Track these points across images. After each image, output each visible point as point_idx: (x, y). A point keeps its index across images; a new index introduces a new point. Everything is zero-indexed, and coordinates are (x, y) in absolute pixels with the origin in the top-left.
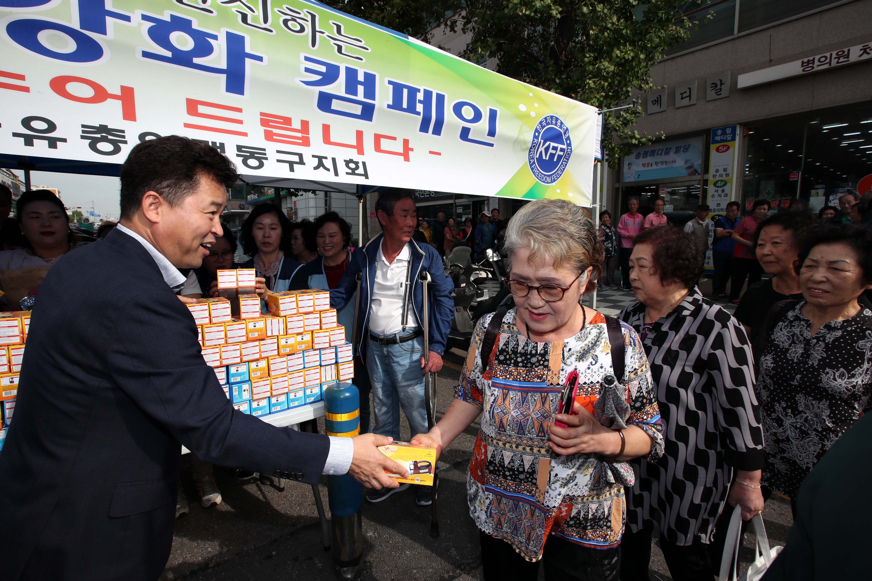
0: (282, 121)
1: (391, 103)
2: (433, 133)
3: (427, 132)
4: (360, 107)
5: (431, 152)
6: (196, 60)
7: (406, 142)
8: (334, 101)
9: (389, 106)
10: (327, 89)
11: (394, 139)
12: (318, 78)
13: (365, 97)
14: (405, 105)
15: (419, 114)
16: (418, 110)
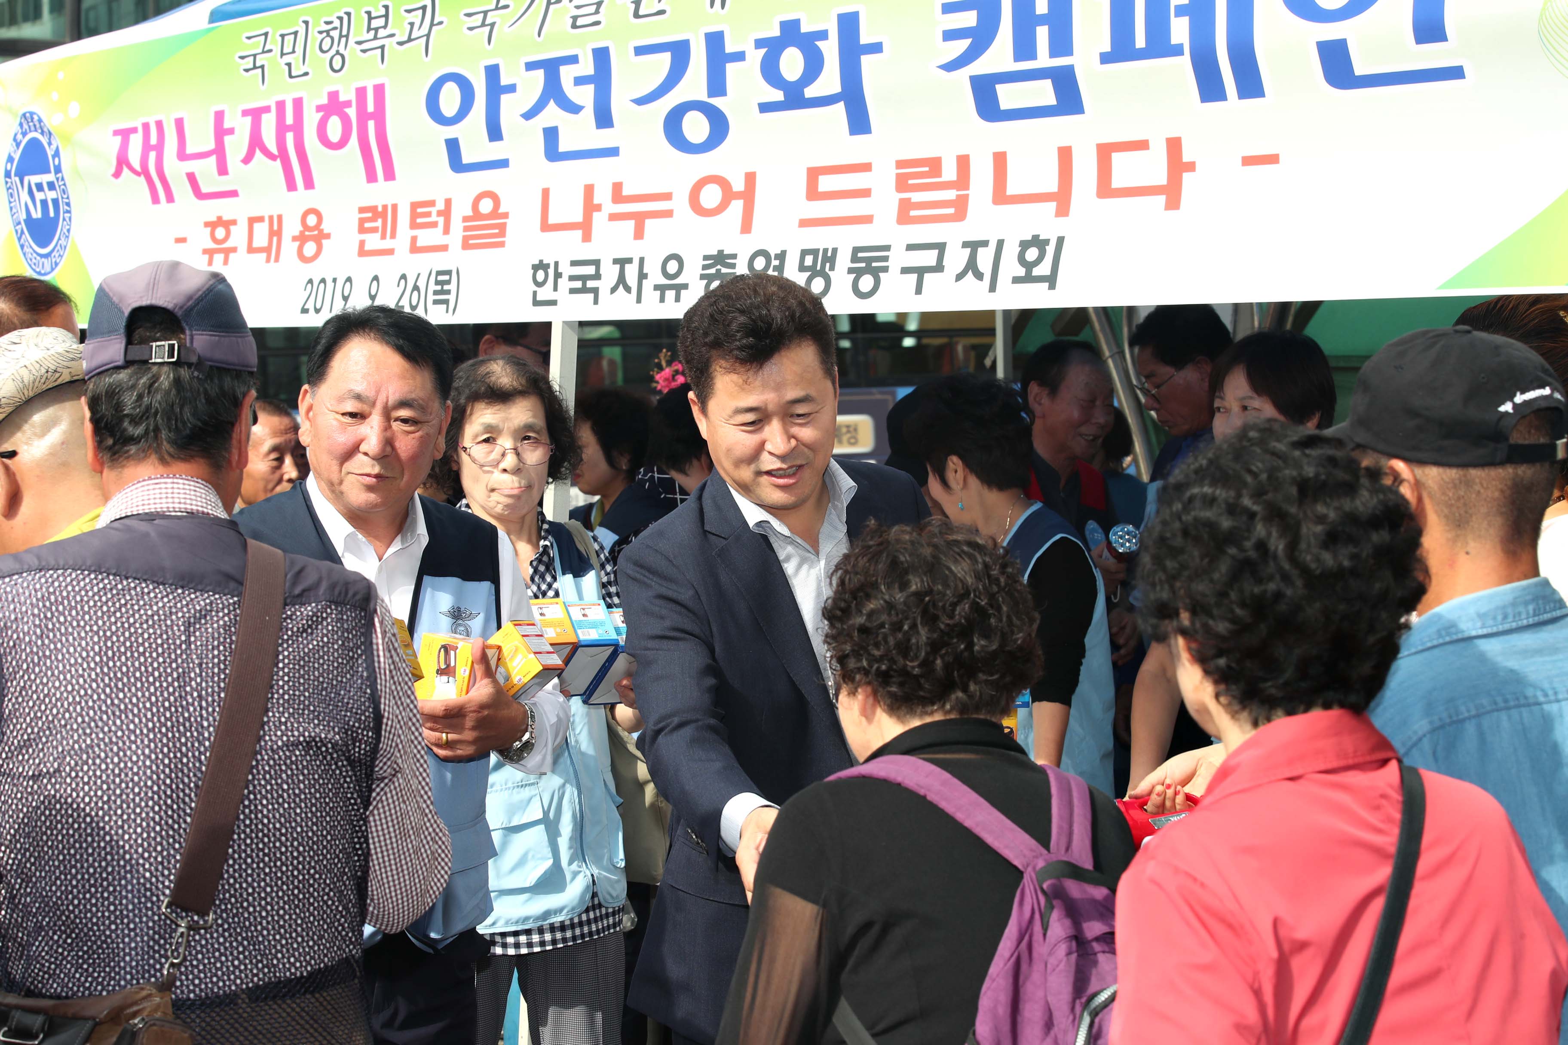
0: (927, 169)
1: (1107, 48)
2: (1244, 93)
3: (1221, 95)
4: (1047, 85)
5: (1248, 161)
6: (810, 92)
7: (1174, 146)
8: (1001, 89)
9: (1106, 58)
10: (983, 66)
11: (1142, 145)
12: (964, 44)
13: (1053, 54)
14: (1140, 42)
15: (1177, 51)
16: (1174, 40)
